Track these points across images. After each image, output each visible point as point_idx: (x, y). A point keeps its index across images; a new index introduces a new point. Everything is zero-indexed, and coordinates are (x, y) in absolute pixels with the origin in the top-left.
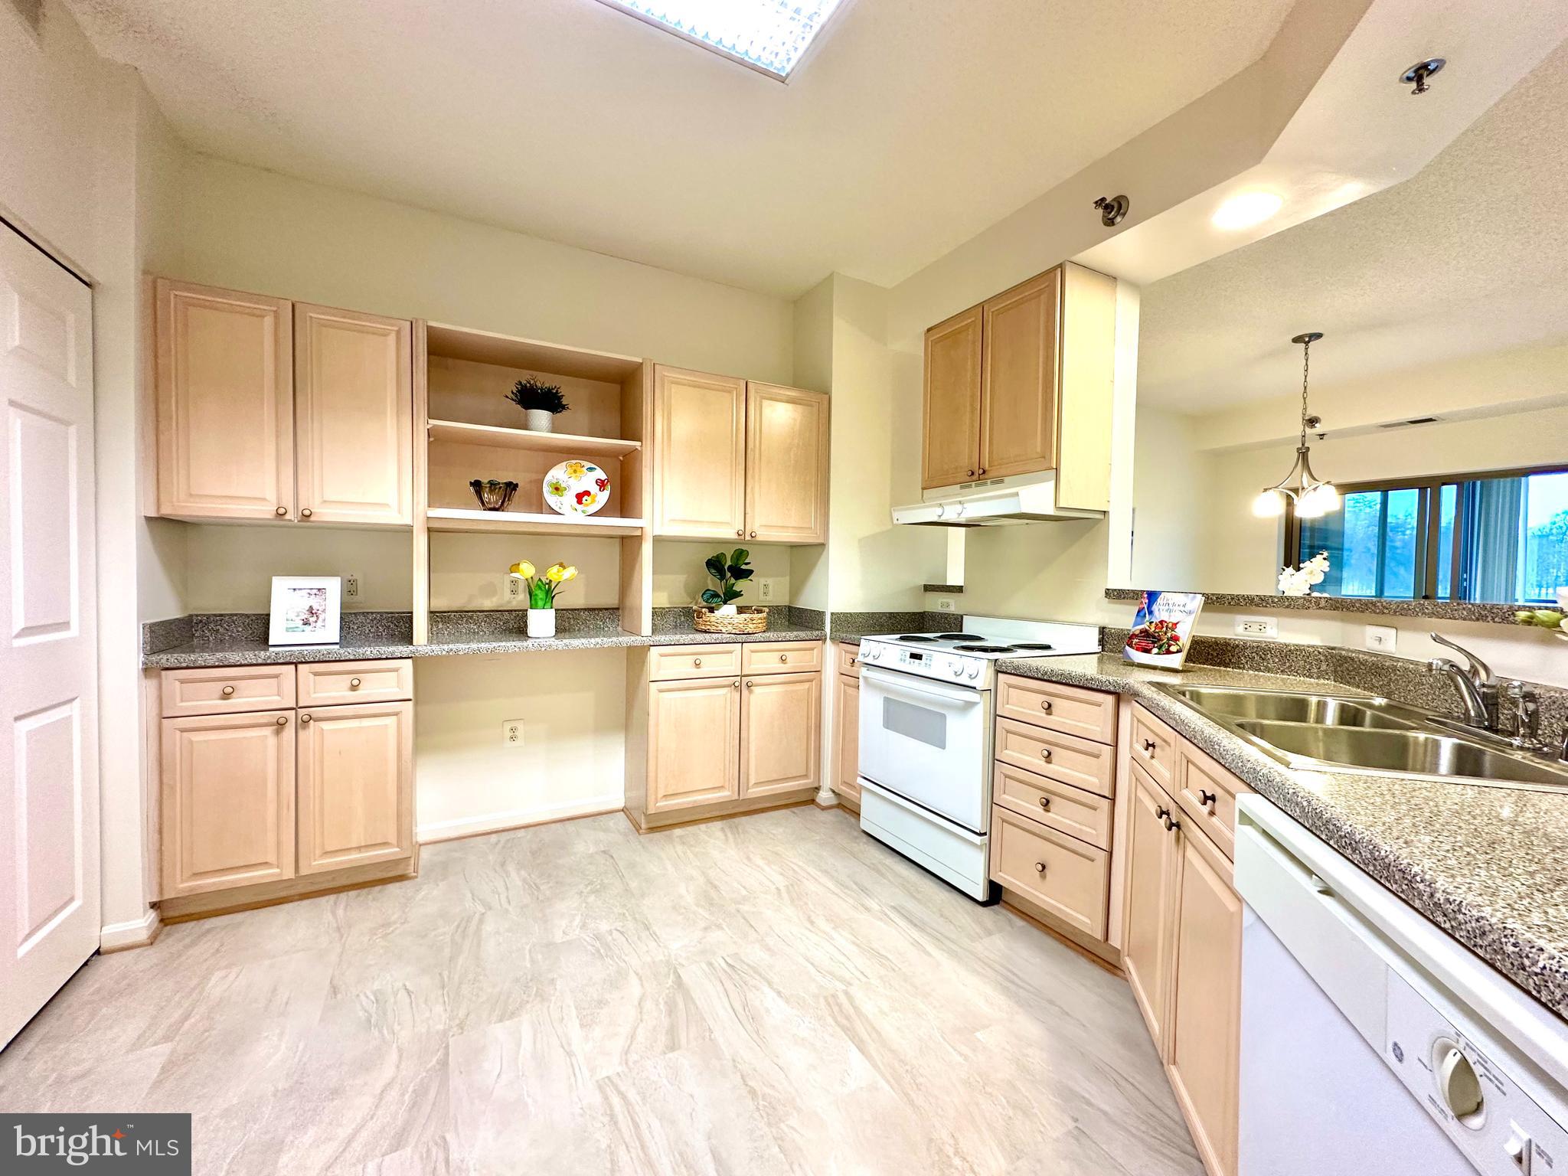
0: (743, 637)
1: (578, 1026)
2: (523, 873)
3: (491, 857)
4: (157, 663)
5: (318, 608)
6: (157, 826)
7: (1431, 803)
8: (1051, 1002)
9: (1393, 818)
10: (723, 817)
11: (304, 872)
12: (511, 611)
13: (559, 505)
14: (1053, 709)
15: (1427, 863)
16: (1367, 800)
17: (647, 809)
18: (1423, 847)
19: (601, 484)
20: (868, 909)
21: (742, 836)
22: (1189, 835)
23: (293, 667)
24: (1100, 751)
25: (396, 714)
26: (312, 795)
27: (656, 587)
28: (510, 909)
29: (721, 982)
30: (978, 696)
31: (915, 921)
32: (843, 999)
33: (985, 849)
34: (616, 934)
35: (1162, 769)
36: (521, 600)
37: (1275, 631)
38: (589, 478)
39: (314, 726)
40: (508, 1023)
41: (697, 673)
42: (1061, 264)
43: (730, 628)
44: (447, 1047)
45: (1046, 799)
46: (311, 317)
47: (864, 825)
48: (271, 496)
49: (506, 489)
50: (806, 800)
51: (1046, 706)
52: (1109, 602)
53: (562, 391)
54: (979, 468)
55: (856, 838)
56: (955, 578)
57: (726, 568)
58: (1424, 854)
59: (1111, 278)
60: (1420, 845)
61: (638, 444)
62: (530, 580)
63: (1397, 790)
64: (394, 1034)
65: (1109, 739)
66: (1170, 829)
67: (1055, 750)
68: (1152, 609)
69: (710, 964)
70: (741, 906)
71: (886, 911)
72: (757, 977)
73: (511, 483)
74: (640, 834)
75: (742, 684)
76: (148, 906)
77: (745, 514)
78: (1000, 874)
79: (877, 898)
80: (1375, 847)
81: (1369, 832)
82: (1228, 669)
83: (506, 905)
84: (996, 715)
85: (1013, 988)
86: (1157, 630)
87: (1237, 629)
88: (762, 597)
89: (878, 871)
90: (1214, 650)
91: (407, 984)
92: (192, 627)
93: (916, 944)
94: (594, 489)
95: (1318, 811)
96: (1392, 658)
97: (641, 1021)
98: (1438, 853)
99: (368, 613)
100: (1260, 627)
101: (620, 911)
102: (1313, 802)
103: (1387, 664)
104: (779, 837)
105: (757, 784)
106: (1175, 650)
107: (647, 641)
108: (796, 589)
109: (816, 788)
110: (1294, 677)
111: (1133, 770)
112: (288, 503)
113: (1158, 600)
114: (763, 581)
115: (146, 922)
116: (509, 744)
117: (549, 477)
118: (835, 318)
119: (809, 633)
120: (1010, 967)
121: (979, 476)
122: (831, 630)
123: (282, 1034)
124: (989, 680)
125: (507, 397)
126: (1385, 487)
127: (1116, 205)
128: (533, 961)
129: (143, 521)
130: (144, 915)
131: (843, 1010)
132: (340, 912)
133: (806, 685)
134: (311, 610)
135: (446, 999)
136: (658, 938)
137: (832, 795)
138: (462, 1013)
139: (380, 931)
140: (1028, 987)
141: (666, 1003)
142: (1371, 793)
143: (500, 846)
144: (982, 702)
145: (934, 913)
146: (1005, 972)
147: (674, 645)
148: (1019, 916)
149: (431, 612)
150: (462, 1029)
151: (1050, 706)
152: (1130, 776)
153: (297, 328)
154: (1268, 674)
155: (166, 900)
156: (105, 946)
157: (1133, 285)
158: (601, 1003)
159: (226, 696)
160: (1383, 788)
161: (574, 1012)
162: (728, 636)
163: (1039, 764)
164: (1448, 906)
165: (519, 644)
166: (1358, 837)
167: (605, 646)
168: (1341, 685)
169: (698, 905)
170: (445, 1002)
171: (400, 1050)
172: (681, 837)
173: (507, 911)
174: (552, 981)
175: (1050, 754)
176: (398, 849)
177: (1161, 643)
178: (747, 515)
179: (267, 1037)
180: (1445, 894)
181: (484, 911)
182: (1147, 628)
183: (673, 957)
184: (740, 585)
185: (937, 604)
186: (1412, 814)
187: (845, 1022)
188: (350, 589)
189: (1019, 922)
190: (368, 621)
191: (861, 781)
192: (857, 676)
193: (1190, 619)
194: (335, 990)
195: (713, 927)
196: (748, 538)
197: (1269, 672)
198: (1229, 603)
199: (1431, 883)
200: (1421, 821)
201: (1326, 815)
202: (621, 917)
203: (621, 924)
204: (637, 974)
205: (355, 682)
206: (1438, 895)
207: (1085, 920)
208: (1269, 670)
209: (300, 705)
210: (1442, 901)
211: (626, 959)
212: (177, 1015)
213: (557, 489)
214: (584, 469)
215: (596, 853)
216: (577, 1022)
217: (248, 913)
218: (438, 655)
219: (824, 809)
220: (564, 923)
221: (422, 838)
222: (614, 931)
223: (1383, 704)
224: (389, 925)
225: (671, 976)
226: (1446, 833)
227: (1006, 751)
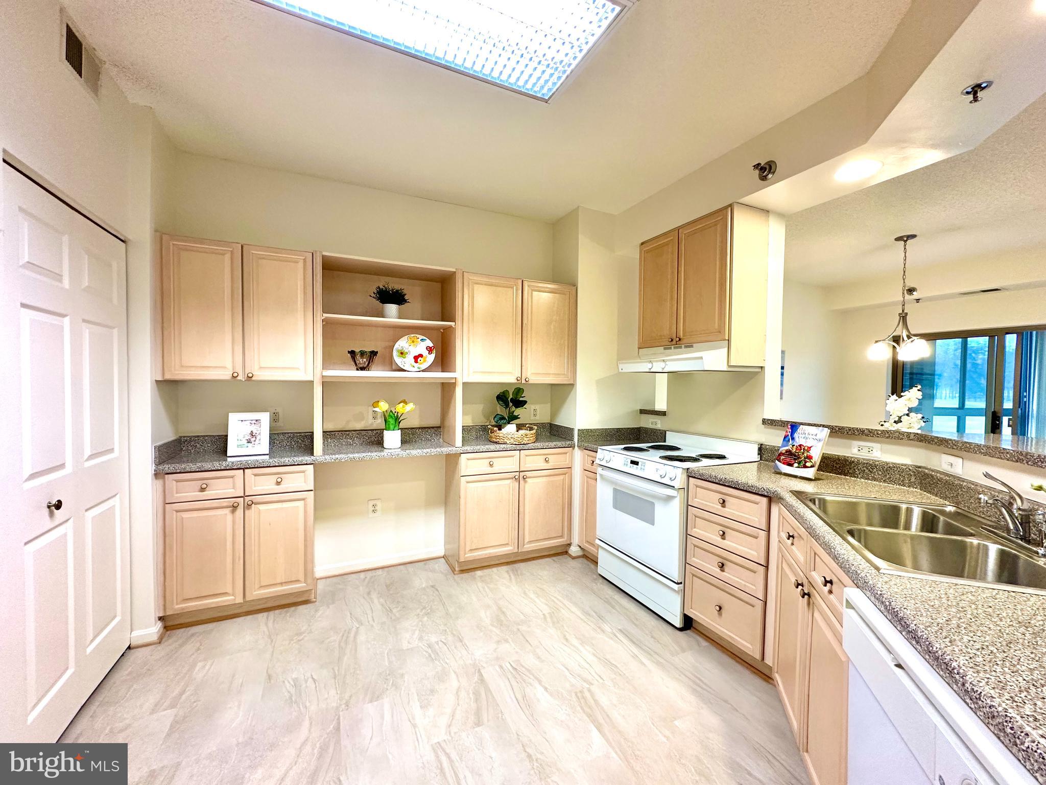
0: (520, 446)
1: (419, 707)
2: (381, 600)
3: (361, 588)
4: (163, 470)
5: (256, 432)
6: (162, 571)
7: (973, 606)
8: (726, 701)
9: (944, 619)
10: (508, 563)
11: (248, 598)
12: (373, 430)
13: (403, 363)
14: (726, 504)
15: (962, 660)
16: (929, 602)
17: (459, 558)
18: (962, 646)
19: (430, 350)
20: (603, 631)
21: (520, 577)
22: (815, 602)
23: (242, 471)
24: (758, 534)
25: (304, 499)
26: (253, 550)
27: (464, 413)
28: (374, 625)
29: (508, 679)
30: (676, 492)
31: (634, 640)
32: (587, 694)
33: (681, 594)
34: (440, 644)
35: (799, 553)
36: (379, 423)
37: (879, 453)
38: (422, 346)
39: (255, 507)
40: (375, 703)
41: (490, 470)
42: (731, 204)
43: (512, 441)
44: (339, 719)
45: (722, 563)
46: (252, 253)
47: (601, 571)
48: (229, 365)
49: (371, 355)
50: (562, 552)
51: (721, 501)
52: (765, 428)
53: (405, 292)
54: (676, 337)
55: (596, 579)
56: (661, 405)
57: (509, 400)
58: (961, 652)
59: (765, 212)
60: (960, 644)
61: (452, 324)
62: (385, 413)
63: (951, 594)
64: (306, 709)
65: (764, 527)
66: (803, 597)
67: (727, 531)
68: (794, 436)
69: (501, 667)
70: (520, 627)
71: (616, 633)
72: (531, 677)
73: (373, 351)
74: (454, 574)
75: (520, 477)
76: (157, 619)
77: (522, 366)
78: (691, 610)
79: (610, 623)
80: (930, 644)
81: (927, 632)
82: (847, 477)
83: (371, 622)
84: (688, 505)
85: (699, 689)
86: (797, 451)
87: (854, 450)
88: (532, 418)
89: (610, 604)
90: (837, 463)
91: (313, 674)
92: (181, 444)
93: (635, 657)
94: (425, 353)
95: (895, 610)
96: (959, 479)
97: (458, 704)
98: (971, 651)
99: (285, 433)
100: (869, 450)
101: (444, 629)
102: (892, 603)
103: (956, 482)
104: (545, 578)
105: (530, 542)
106: (810, 466)
107: (459, 450)
108: (555, 412)
109: (569, 544)
110: (892, 485)
111: (780, 549)
112: (239, 370)
113: (798, 430)
114: (533, 407)
115: (156, 629)
116: (371, 515)
117: (397, 346)
118: (580, 236)
119: (563, 443)
120: (698, 676)
121: (676, 342)
122: (578, 441)
123: (239, 706)
124: (683, 481)
125: (371, 296)
126: (964, 335)
127: (768, 167)
128: (390, 662)
129: (154, 381)
130: (155, 625)
131: (587, 702)
132: (270, 624)
133: (562, 477)
134: (252, 434)
135: (337, 686)
136: (468, 648)
137: (579, 549)
138: (347, 696)
139: (296, 638)
140: (709, 690)
141: (473, 693)
142: (932, 596)
143: (367, 580)
144: (678, 497)
145: (647, 635)
146: (692, 677)
147: (477, 452)
148: (705, 639)
149: (324, 432)
150: (347, 706)
151: (724, 501)
152: (778, 553)
153: (245, 260)
154: (875, 482)
155: (168, 616)
156: (133, 644)
157: (781, 215)
158: (432, 691)
159: (202, 490)
160: (942, 592)
161: (416, 697)
162: (511, 446)
163: (717, 539)
164: (973, 693)
165: (379, 454)
166: (920, 634)
167: (433, 454)
168: (925, 493)
169: (492, 625)
170: (336, 687)
171: (310, 718)
172: (481, 577)
173: (372, 626)
174: (402, 675)
175: (724, 533)
176: (305, 584)
177: (800, 460)
178: (523, 367)
179: (230, 708)
180: (971, 685)
181: (358, 626)
182: (791, 449)
183: (477, 662)
184: (518, 412)
185: (649, 422)
186: (958, 615)
187: (588, 710)
188: (275, 419)
189: (704, 643)
190: (286, 438)
191: (598, 542)
192: (595, 472)
193: (821, 444)
194: (269, 677)
195: (503, 641)
196: (523, 382)
197: (875, 481)
198: (848, 433)
199: (963, 676)
200: (963, 623)
201: (900, 615)
202: (444, 632)
203: (444, 637)
204: (455, 673)
205: (279, 480)
206: (967, 685)
207: (749, 646)
208: (875, 480)
209: (246, 494)
210: (969, 690)
211: (448, 661)
212: (177, 692)
213: (402, 353)
214: (419, 340)
215: (427, 587)
216: (418, 704)
217: (215, 624)
218: (329, 462)
219: (574, 558)
220: (407, 635)
221: (318, 574)
222: (440, 642)
223: (952, 511)
224: (301, 634)
225: (477, 674)
226: (979, 634)
227: (695, 529)
